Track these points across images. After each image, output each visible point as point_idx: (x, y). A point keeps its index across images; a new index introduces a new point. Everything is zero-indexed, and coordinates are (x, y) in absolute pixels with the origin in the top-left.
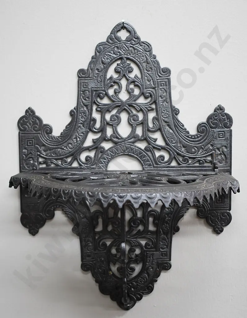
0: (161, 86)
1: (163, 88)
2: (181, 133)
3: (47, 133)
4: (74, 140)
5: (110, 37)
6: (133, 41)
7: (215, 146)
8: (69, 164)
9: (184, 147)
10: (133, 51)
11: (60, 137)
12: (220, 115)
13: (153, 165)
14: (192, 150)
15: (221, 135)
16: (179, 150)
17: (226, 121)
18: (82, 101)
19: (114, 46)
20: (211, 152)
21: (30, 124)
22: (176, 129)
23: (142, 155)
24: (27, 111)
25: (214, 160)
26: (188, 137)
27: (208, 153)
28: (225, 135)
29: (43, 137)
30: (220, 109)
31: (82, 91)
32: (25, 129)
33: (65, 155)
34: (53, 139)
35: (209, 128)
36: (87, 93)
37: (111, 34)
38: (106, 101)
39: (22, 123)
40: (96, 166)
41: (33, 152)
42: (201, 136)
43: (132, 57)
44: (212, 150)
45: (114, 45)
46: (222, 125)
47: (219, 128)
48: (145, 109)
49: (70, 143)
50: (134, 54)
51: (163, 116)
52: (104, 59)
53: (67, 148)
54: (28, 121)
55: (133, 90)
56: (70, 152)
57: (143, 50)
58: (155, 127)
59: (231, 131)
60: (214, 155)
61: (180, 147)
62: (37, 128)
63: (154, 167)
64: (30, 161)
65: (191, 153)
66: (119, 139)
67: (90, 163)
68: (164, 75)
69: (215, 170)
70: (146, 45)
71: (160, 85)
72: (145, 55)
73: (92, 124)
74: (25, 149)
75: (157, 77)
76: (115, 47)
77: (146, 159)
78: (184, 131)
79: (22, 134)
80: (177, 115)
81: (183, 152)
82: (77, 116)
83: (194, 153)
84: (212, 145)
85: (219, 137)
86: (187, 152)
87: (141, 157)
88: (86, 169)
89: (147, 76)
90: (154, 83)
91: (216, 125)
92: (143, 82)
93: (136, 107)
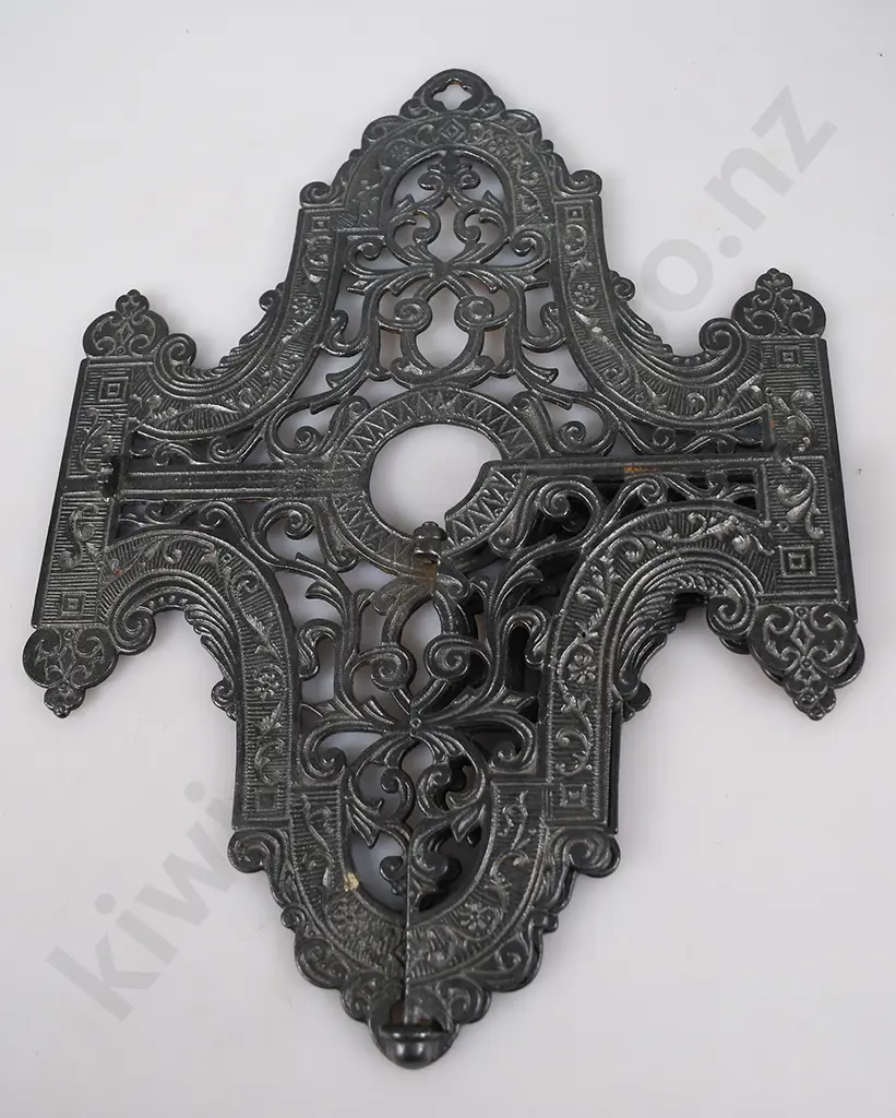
1: (575, 223)
2: (643, 350)
3: (175, 359)
4: (265, 376)
5: (411, 104)
7: (769, 392)
8: (233, 451)
9: (655, 392)
10: (482, 133)
11: (217, 371)
12: (778, 295)
14: (686, 403)
15: (789, 357)
16: (637, 404)
17: (801, 314)
19: (422, 122)
20: (755, 407)
21: (125, 334)
22: (622, 338)
23: (501, 421)
24: (121, 301)
25: (771, 437)
26: (667, 360)
27: (745, 412)
28: (802, 357)
29: (160, 369)
31: (309, 238)
32: (107, 348)
34: (194, 376)
37: (414, 96)
39: (100, 330)
40: (332, 457)
42: (714, 356)
43: (476, 146)
46: (787, 324)
47: (779, 335)
48: (516, 278)
49: (249, 388)
50: (483, 140)
51: (577, 301)
53: (236, 403)
54: (120, 326)
55: (475, 233)
56: (245, 415)
57: (512, 130)
58: (551, 332)
59: (822, 343)
60: (770, 420)
62: (145, 342)
65: (684, 415)
68: (580, 188)
70: (521, 117)
71: (567, 215)
75: (558, 195)
77: (516, 432)
78: (652, 342)
79: (93, 362)
81: (651, 411)
83: (694, 413)
85: (782, 363)
86: (667, 410)
87: (496, 427)
88: (293, 468)
89: (524, 193)
90: (549, 210)
91: (767, 325)
92: (510, 208)
93: (486, 276)
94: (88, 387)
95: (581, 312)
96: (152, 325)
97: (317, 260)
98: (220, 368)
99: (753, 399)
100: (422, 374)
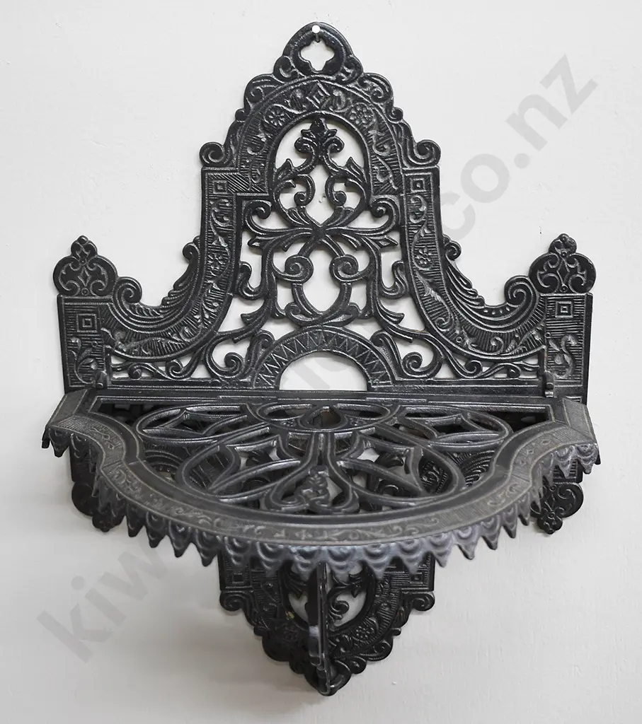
0: (415, 188)
1: (419, 193)
2: (464, 303)
3: (128, 301)
4: (197, 317)
5: (281, 64)
6: (342, 75)
7: (548, 335)
8: (185, 372)
9: (470, 336)
10: (343, 100)
11: (161, 311)
12: (564, 260)
13: (393, 377)
14: (490, 344)
15: (564, 309)
16: (457, 344)
17: (578, 275)
18: (214, 223)
19: (292, 87)
20: (537, 347)
21: (85, 278)
22: (450, 293)
23: (366, 355)
24: (75, 247)
25: (545, 367)
26: (481, 312)
27: (529, 350)
28: (574, 309)
29: (118, 308)
30: (564, 244)
31: (212, 200)
32: (74, 290)
33: (175, 351)
34: (145, 315)
35: (536, 291)
36: (227, 205)
37: (284, 54)
38: (273, 223)
39: (64, 274)
40: (252, 380)
41: (95, 344)
42: (512, 309)
43: (339, 114)
44: (539, 344)
45: (292, 85)
46: (567, 284)
47: (560, 293)
48: (374, 243)
49: (186, 326)
50: (345, 108)
51: (417, 263)
52: (268, 119)
53: (179, 337)
54: (80, 271)
55: (342, 198)
56: (187, 346)
57: (369, 99)
58: (399, 287)
59: (590, 298)
60: (546, 355)
61: (461, 335)
62: (102, 287)
63: (395, 382)
64: (90, 364)
65: (488, 352)
66: (307, 315)
67: (237, 372)
68: (422, 161)
69: (546, 393)
70: (375, 85)
71: (412, 186)
72: (374, 110)
73: (241, 280)
74: (76, 336)
75: (406, 167)
76: (295, 88)
77: (375, 363)
78: (471, 297)
79: (66, 301)
80: (453, 258)
81: (466, 348)
82: (202, 260)
83: (495, 351)
84: (541, 333)
85: (560, 314)
86: (476, 348)
87: (362, 359)
88: (227, 385)
89: (378, 164)
90: (398, 181)
91: (553, 285)
92: (368, 176)
93: (351, 239)
94: (68, 320)
95: (420, 272)
96: (104, 272)
97: (222, 221)
98: (162, 309)
99: (536, 340)
100: (309, 320)
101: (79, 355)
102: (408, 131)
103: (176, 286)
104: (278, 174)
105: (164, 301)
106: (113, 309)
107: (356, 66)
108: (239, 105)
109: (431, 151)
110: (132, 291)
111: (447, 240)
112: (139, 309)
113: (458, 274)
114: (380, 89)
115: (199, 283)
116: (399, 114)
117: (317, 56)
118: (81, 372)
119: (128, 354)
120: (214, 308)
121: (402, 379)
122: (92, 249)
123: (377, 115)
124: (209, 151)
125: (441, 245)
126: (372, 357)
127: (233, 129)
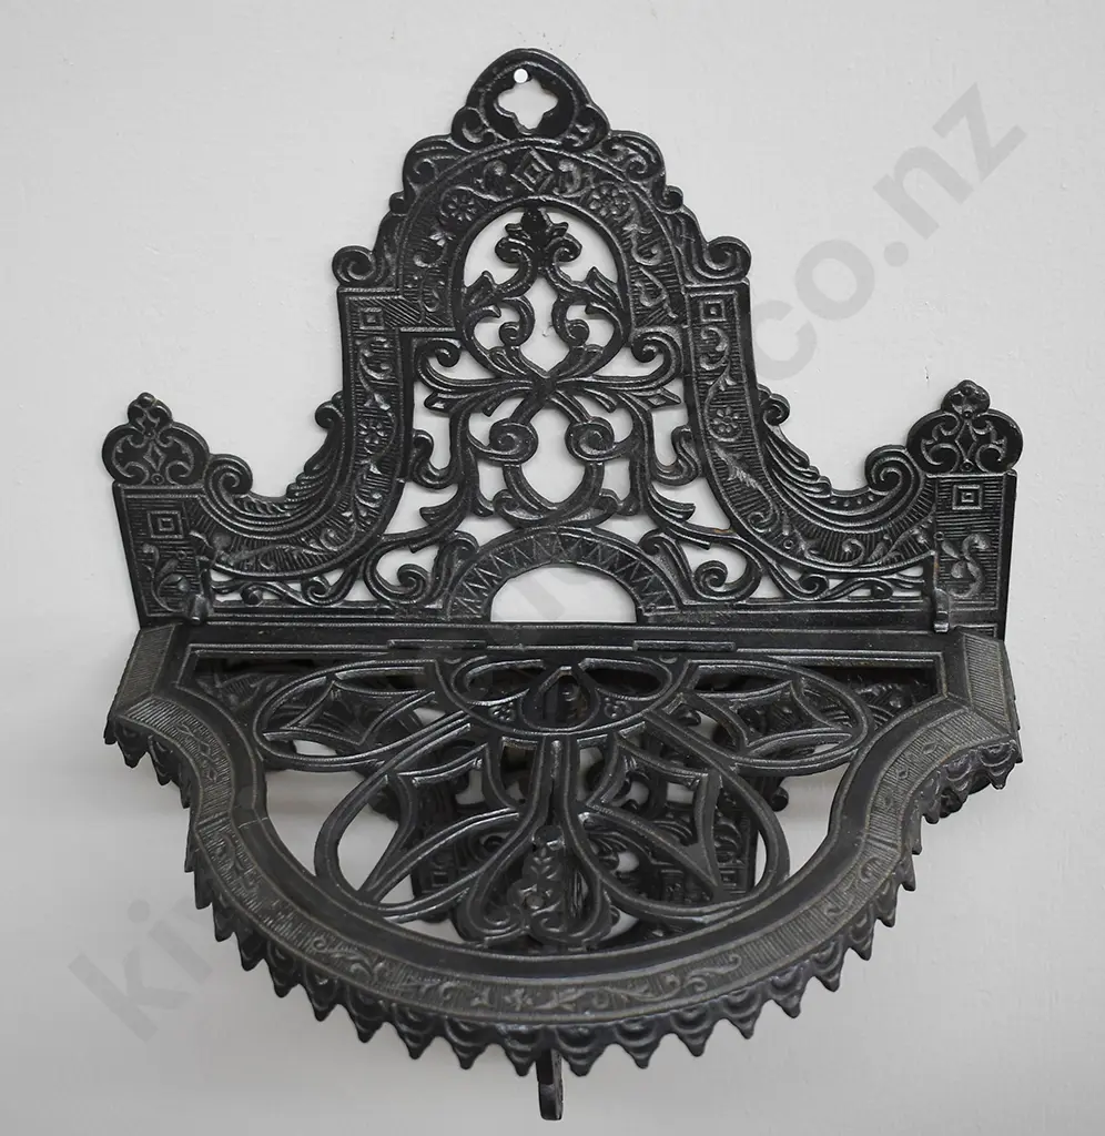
0: (708, 315)
1: (715, 324)
2: (795, 490)
3: (231, 491)
4: (347, 514)
5: (463, 120)
6: (574, 137)
7: (939, 536)
8: (333, 596)
9: (807, 537)
10: (577, 177)
11: (286, 507)
12: (968, 423)
13: (679, 600)
14: (840, 549)
15: (969, 497)
16: (785, 551)
17: (991, 446)
18: (365, 374)
19: (486, 158)
20: (920, 554)
21: (156, 458)
22: (772, 475)
23: (632, 568)
24: (133, 412)
25: (935, 582)
26: (824, 502)
27: (907, 559)
28: (984, 497)
29: (216, 504)
30: (967, 397)
31: (359, 338)
32: (138, 477)
33: (314, 565)
34: (259, 513)
35: (918, 469)
36: (386, 346)
37: (468, 104)
38: (466, 371)
39: (119, 451)
40: (445, 606)
41: (182, 555)
42: (878, 498)
43: (571, 200)
44: (924, 549)
45: (487, 154)
46: (972, 459)
47: (961, 472)
48: (639, 402)
49: (330, 527)
50: (579, 190)
51: (716, 431)
52: (448, 211)
53: (320, 544)
54: (147, 447)
55: (581, 331)
56: (334, 557)
57: (621, 174)
58: (685, 467)
59: (1012, 481)
60: (936, 564)
61: (792, 536)
62: (184, 471)
63: (682, 607)
64: (176, 583)
65: (837, 561)
66: (532, 511)
67: (419, 595)
68: (718, 273)
69: (937, 626)
70: (632, 152)
71: (702, 312)
72: (633, 194)
73: (416, 460)
74: (151, 542)
75: (690, 283)
76: (491, 160)
77: (647, 581)
78: (809, 482)
79: (128, 492)
80: (777, 423)
81: (801, 556)
82: (349, 432)
83: (850, 560)
84: (929, 533)
85: (959, 503)
86: (819, 556)
87: (626, 575)
88: (404, 614)
89: (644, 279)
90: (677, 303)
91: (947, 461)
92: (626, 300)
93: (599, 396)
94: (133, 520)
95: (721, 445)
96: (186, 450)
97: (378, 370)
98: (288, 503)
99: (919, 544)
100: (535, 518)
101: (157, 571)
102: (692, 224)
103: (308, 467)
104: (469, 296)
105: (290, 492)
106: (206, 504)
107: (597, 119)
108: (395, 186)
109: (734, 255)
110: (236, 476)
111: (766, 394)
112: (250, 504)
113: (786, 447)
114: (640, 159)
115: (346, 464)
116: (676, 198)
117: (527, 104)
118: (164, 594)
119: (238, 569)
120: (374, 501)
121: (693, 603)
122: (163, 415)
123: (637, 200)
124: (346, 262)
125: (755, 403)
126: (642, 571)
127: (386, 227)
